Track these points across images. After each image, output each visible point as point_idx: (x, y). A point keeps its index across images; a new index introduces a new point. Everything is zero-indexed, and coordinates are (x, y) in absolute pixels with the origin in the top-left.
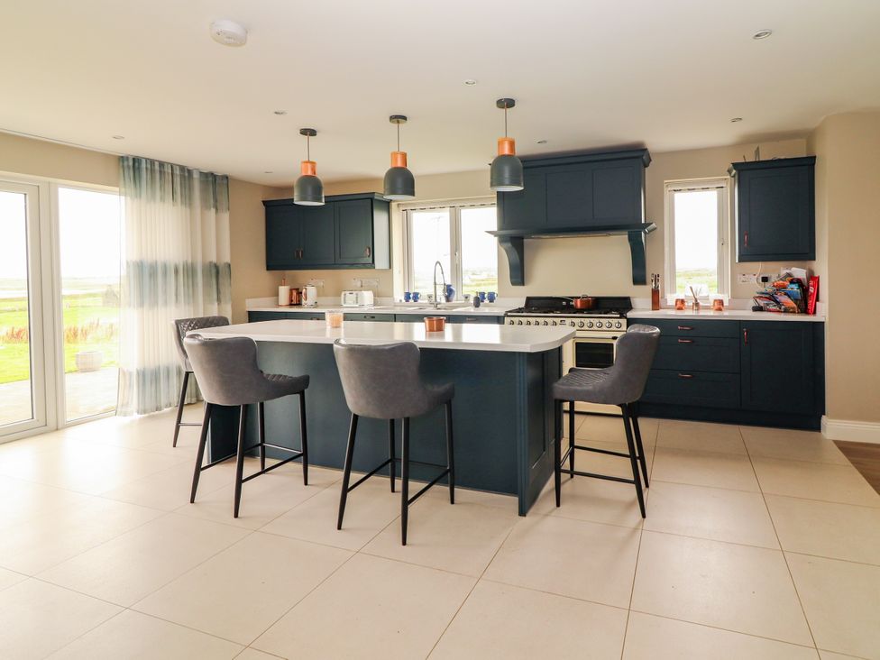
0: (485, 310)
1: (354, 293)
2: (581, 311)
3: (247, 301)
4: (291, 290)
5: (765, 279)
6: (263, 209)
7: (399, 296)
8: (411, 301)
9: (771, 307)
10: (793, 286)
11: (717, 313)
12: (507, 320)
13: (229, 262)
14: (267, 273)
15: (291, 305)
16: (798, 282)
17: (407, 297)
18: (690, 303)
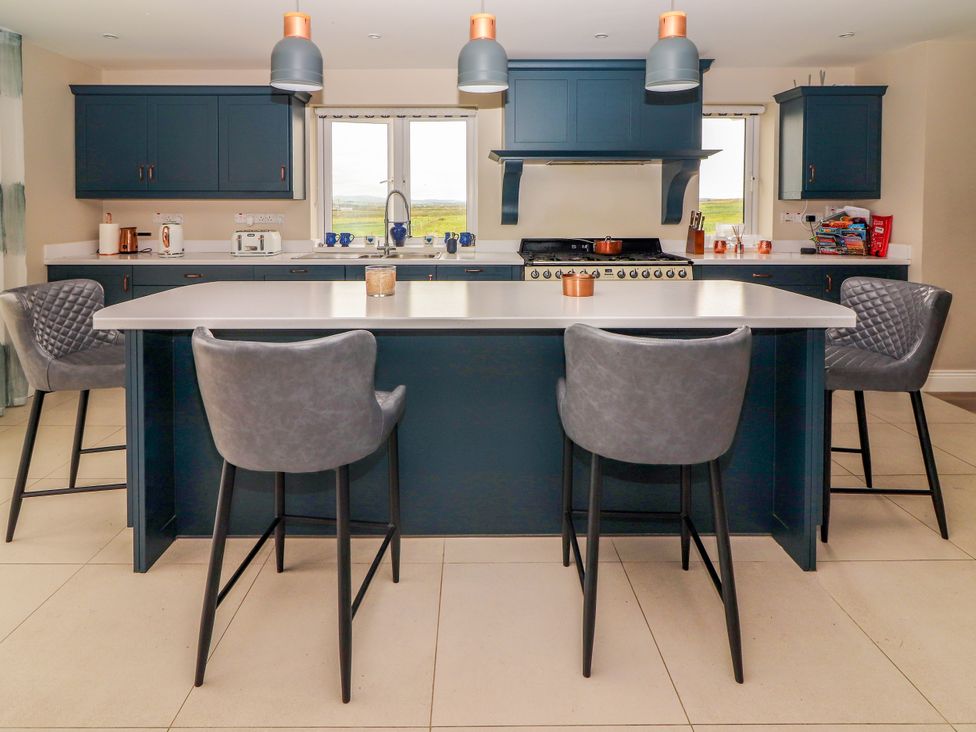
0: (464, 257)
1: (258, 235)
2: (608, 256)
3: (46, 248)
4: (123, 231)
5: (811, 219)
6: (71, 98)
7: (317, 239)
8: (338, 245)
9: (827, 249)
10: (856, 226)
11: (764, 257)
12: (528, 271)
13: (23, 182)
14: (77, 202)
15: (122, 252)
16: (862, 221)
17: (330, 240)
18: (731, 245)
